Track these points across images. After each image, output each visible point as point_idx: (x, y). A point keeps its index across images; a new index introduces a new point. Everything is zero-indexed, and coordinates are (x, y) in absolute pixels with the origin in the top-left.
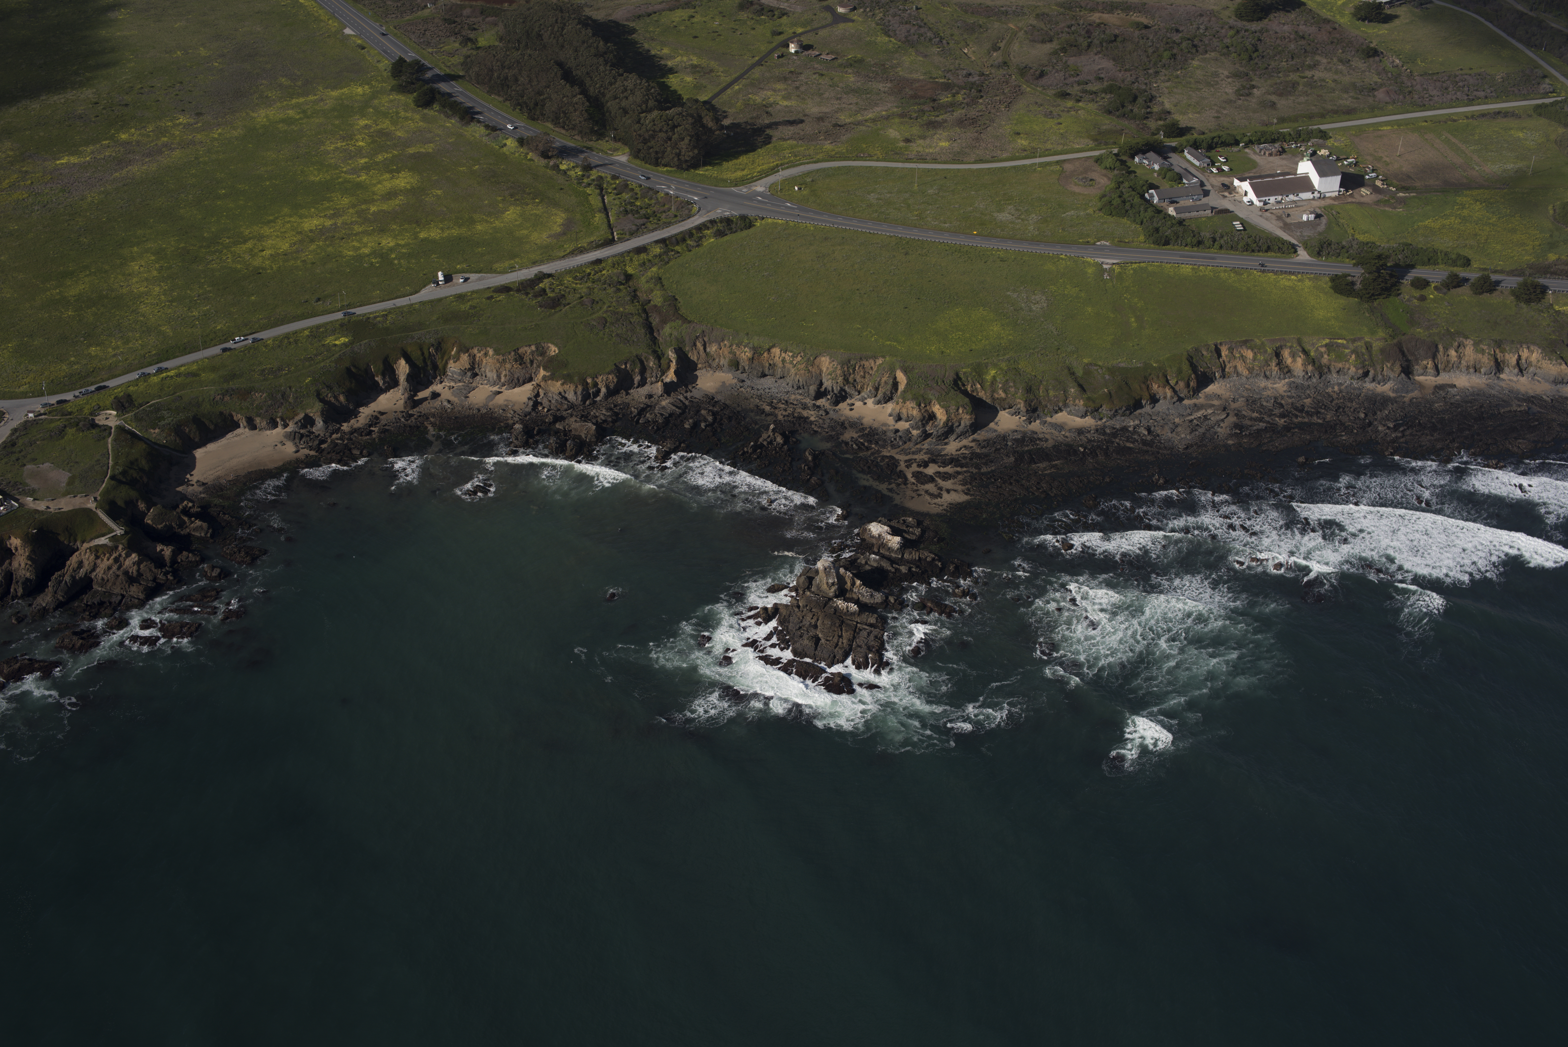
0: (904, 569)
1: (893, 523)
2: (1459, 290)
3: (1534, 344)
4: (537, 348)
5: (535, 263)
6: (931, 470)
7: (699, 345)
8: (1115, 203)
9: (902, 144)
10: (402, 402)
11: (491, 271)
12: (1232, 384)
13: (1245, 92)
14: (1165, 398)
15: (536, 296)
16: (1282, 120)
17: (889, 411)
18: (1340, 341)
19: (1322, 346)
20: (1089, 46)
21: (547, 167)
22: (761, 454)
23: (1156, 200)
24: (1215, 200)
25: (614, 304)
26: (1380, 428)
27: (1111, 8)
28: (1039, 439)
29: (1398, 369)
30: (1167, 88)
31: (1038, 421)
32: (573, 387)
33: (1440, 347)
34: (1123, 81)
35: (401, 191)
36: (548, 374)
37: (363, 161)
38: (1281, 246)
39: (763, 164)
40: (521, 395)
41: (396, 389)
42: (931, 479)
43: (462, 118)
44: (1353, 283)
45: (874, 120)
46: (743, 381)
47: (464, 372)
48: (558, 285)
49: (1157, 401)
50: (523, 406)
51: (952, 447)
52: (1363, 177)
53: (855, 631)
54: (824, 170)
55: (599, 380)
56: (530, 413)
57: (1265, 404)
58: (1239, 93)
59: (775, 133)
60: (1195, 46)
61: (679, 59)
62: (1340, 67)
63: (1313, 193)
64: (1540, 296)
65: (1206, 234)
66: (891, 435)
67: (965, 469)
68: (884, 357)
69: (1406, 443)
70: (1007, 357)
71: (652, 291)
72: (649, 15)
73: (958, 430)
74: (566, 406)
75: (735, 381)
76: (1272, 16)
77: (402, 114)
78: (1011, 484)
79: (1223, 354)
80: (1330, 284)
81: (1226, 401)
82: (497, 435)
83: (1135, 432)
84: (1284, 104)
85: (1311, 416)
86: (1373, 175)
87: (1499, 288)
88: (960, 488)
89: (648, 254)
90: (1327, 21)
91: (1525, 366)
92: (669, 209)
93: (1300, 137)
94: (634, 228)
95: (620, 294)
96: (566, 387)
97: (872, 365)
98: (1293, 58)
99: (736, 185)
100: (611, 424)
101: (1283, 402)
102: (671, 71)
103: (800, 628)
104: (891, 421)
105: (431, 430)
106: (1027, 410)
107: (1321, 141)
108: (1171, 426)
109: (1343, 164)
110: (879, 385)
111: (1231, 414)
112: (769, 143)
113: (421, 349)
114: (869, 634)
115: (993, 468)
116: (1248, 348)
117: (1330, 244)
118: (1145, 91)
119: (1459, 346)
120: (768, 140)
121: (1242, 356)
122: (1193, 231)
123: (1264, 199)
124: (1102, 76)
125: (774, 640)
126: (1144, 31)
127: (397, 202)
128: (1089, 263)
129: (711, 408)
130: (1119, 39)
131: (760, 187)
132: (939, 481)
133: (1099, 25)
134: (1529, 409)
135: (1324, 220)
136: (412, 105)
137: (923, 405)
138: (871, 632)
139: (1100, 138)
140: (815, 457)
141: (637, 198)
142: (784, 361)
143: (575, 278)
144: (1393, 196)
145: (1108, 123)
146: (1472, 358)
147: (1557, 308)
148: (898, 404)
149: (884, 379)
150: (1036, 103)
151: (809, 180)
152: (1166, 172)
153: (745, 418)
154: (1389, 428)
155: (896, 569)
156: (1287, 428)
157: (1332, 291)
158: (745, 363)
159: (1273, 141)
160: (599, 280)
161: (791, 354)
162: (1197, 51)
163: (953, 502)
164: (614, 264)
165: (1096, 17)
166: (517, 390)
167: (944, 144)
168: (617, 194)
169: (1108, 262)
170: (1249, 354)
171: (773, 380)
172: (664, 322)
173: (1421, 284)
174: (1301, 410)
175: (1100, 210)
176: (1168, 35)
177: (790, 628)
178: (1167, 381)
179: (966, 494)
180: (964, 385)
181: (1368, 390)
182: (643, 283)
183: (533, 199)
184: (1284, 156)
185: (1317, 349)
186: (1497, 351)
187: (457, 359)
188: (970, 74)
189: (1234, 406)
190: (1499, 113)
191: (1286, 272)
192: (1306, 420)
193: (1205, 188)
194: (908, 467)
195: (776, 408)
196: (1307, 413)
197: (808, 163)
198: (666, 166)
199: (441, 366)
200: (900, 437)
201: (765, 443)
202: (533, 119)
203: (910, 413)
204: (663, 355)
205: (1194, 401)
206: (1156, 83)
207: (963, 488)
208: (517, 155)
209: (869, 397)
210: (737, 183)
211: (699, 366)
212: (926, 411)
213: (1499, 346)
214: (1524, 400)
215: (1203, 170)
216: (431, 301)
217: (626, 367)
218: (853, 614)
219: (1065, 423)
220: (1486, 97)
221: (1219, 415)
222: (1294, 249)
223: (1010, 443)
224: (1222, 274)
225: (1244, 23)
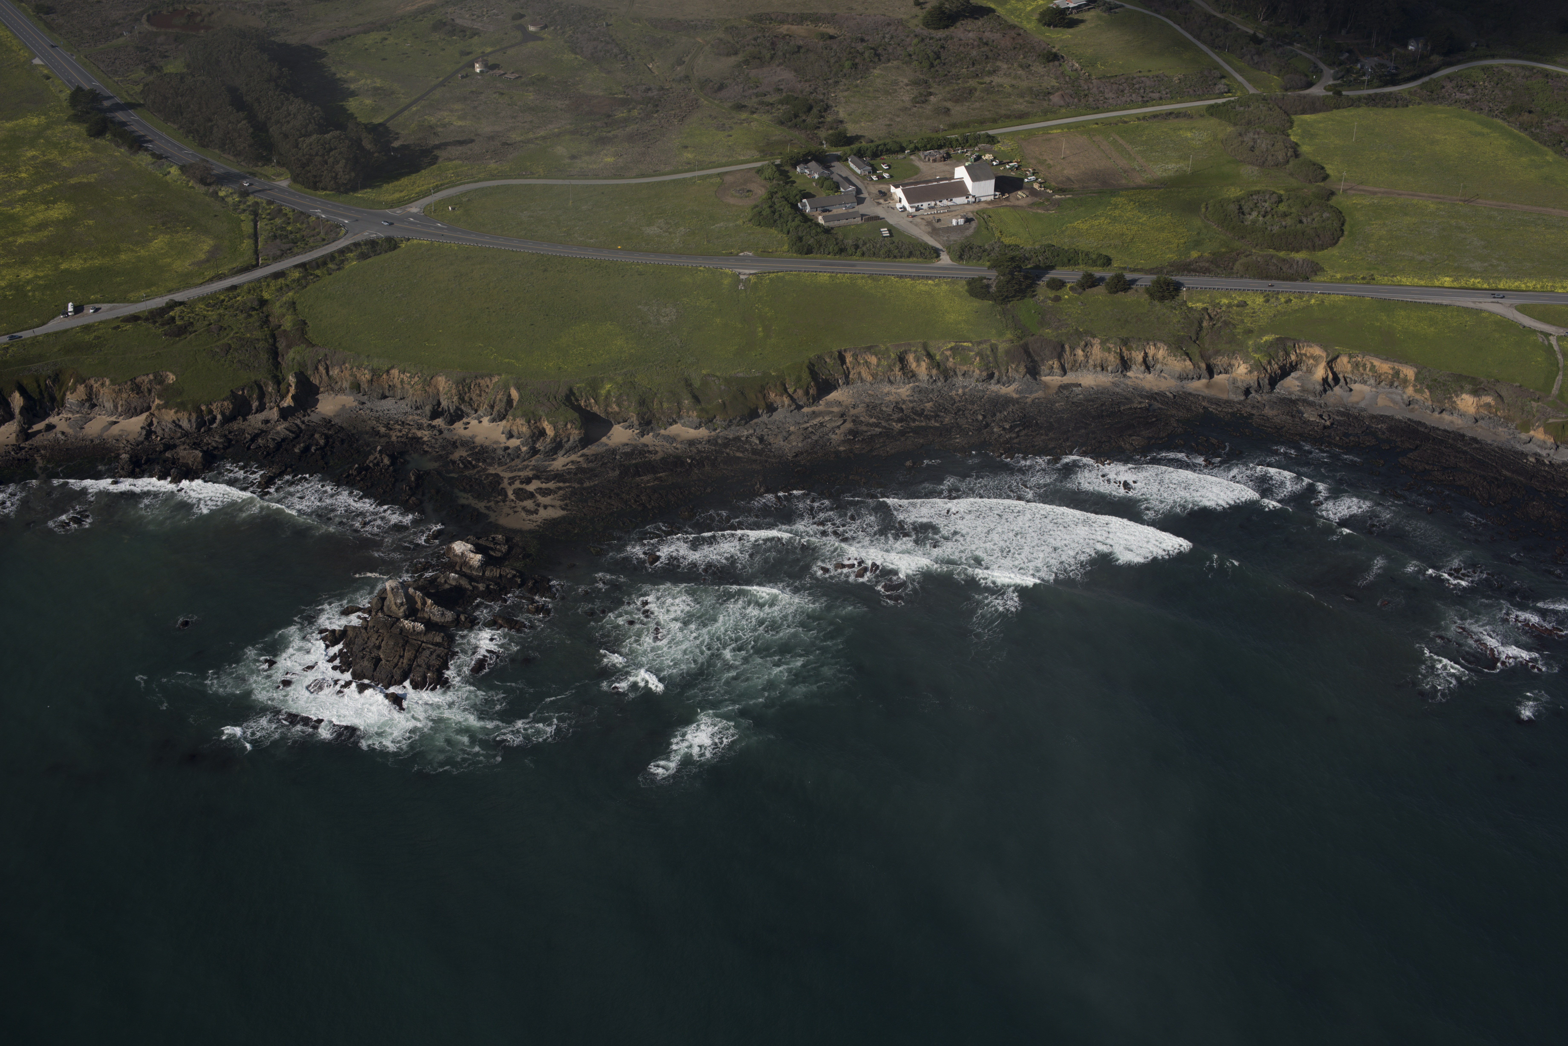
0: (481, 587)
1: (482, 542)
2: (1095, 289)
3: (1161, 341)
4: (155, 377)
5: (170, 291)
6: (531, 487)
7: (322, 369)
8: (764, 213)
9: (567, 161)
10: (14, 435)
11: (125, 300)
12: (855, 391)
13: (922, 99)
14: (783, 406)
15: (163, 325)
16: (954, 126)
17: (501, 429)
18: (965, 344)
19: (947, 350)
20: (772, 58)
21: (206, 194)
22: (365, 476)
23: (808, 209)
24: (869, 208)
25: (242, 330)
26: (995, 430)
27: (801, 19)
28: (649, 452)
29: (1022, 369)
30: (844, 97)
31: (651, 434)
32: (186, 415)
33: (1067, 347)
34: (802, 92)
35: (53, 222)
36: (161, 403)
37: (21, 193)
38: (923, 251)
39: (423, 185)
40: (135, 424)
41: (11, 422)
42: (531, 495)
43: (131, 147)
44: (988, 286)
45: (544, 138)
46: (363, 403)
47: (82, 403)
48: (189, 313)
49: (776, 409)
50: (136, 436)
51: (560, 463)
52: (1023, 180)
53: (417, 651)
54: (483, 189)
55: (214, 407)
56: (142, 443)
57: (884, 409)
58: (915, 101)
59: (442, 154)
60: (878, 55)
61: (363, 82)
62: (1020, 72)
63: (967, 198)
64: (1173, 294)
65: (849, 242)
66: (500, 452)
67: (567, 484)
68: (500, 375)
69: (1019, 443)
70: (625, 370)
71: (284, 316)
72: (343, 38)
73: (567, 446)
74: (179, 434)
75: (356, 403)
76: (958, 24)
77: (73, 144)
78: (610, 497)
79: (847, 361)
80: (966, 287)
81: (847, 407)
82: (105, 465)
83: (747, 441)
84: (958, 111)
85: (929, 420)
86: (1033, 178)
87: (1134, 286)
88: (558, 503)
89: (286, 279)
90: (1013, 27)
91: (1153, 363)
92: (319, 233)
93: (966, 142)
94: (279, 253)
95: (251, 320)
96: (180, 415)
97: (488, 383)
98: (973, 64)
99: (392, 207)
100: (222, 451)
101: (904, 407)
102: (353, 94)
103: (364, 649)
104: (503, 438)
105: (40, 463)
106: (640, 424)
107: (988, 146)
108: (785, 434)
109: (1005, 168)
110: (494, 403)
111: (849, 419)
112: (435, 164)
113: (37, 381)
114: (431, 653)
115: (596, 482)
116: (872, 354)
117: (971, 248)
118: (822, 101)
119: (1086, 345)
120: (434, 160)
121: (866, 362)
122: (836, 239)
123: (916, 205)
124: (782, 87)
125: (337, 662)
126: (828, 42)
127: (46, 233)
128: (726, 274)
129: (326, 432)
130: (802, 51)
131: (414, 209)
132: (539, 497)
133: (784, 37)
134: (1150, 405)
135: (974, 224)
136: (85, 135)
137: (532, 422)
138: (435, 650)
139: (766, 149)
140: (419, 477)
141: (289, 223)
142: (402, 382)
143: (208, 305)
144: (1049, 198)
145: (778, 133)
146: (1098, 357)
147: (1190, 304)
148: (508, 421)
149: (499, 397)
150: (710, 116)
151: (465, 199)
152: (822, 181)
153: (357, 440)
154: (1004, 429)
155: (474, 587)
156: (902, 433)
157: (967, 294)
158: (365, 386)
159: (940, 147)
160: (232, 306)
161: (408, 375)
162: (880, 60)
163: (549, 517)
164: (250, 290)
165: (784, 29)
166: (134, 419)
167: (609, 160)
168: (270, 220)
169: (745, 273)
170: (873, 360)
171: (394, 401)
172: (289, 347)
173: (1058, 285)
174: (921, 414)
175: (750, 220)
176: (853, 45)
177: (354, 650)
178: (786, 390)
179: (563, 509)
180: (577, 400)
181: (992, 391)
182: (276, 309)
183: (185, 227)
184: (948, 162)
185: (943, 353)
186: (1124, 349)
187: (73, 390)
188: (649, 89)
189: (853, 412)
190: (1171, 114)
191: (923, 277)
192: (924, 424)
193: (862, 196)
194: (510, 484)
195: (391, 429)
196: (926, 416)
197: (468, 183)
198: (324, 189)
199: (58, 398)
200: (509, 454)
201: (371, 465)
202: (204, 146)
203: (520, 430)
204: (284, 379)
205: (814, 408)
206: (834, 92)
207: (562, 503)
208: (179, 182)
209: (485, 415)
210: (392, 205)
211: (322, 389)
212: (537, 427)
213: (1125, 344)
214: (1147, 397)
215: (863, 178)
216: (56, 333)
217: (243, 393)
218: (419, 633)
219: (678, 435)
220: (1161, 98)
221: (835, 421)
222: (937, 253)
223: (618, 457)
224: (859, 281)
225: (931, 31)
